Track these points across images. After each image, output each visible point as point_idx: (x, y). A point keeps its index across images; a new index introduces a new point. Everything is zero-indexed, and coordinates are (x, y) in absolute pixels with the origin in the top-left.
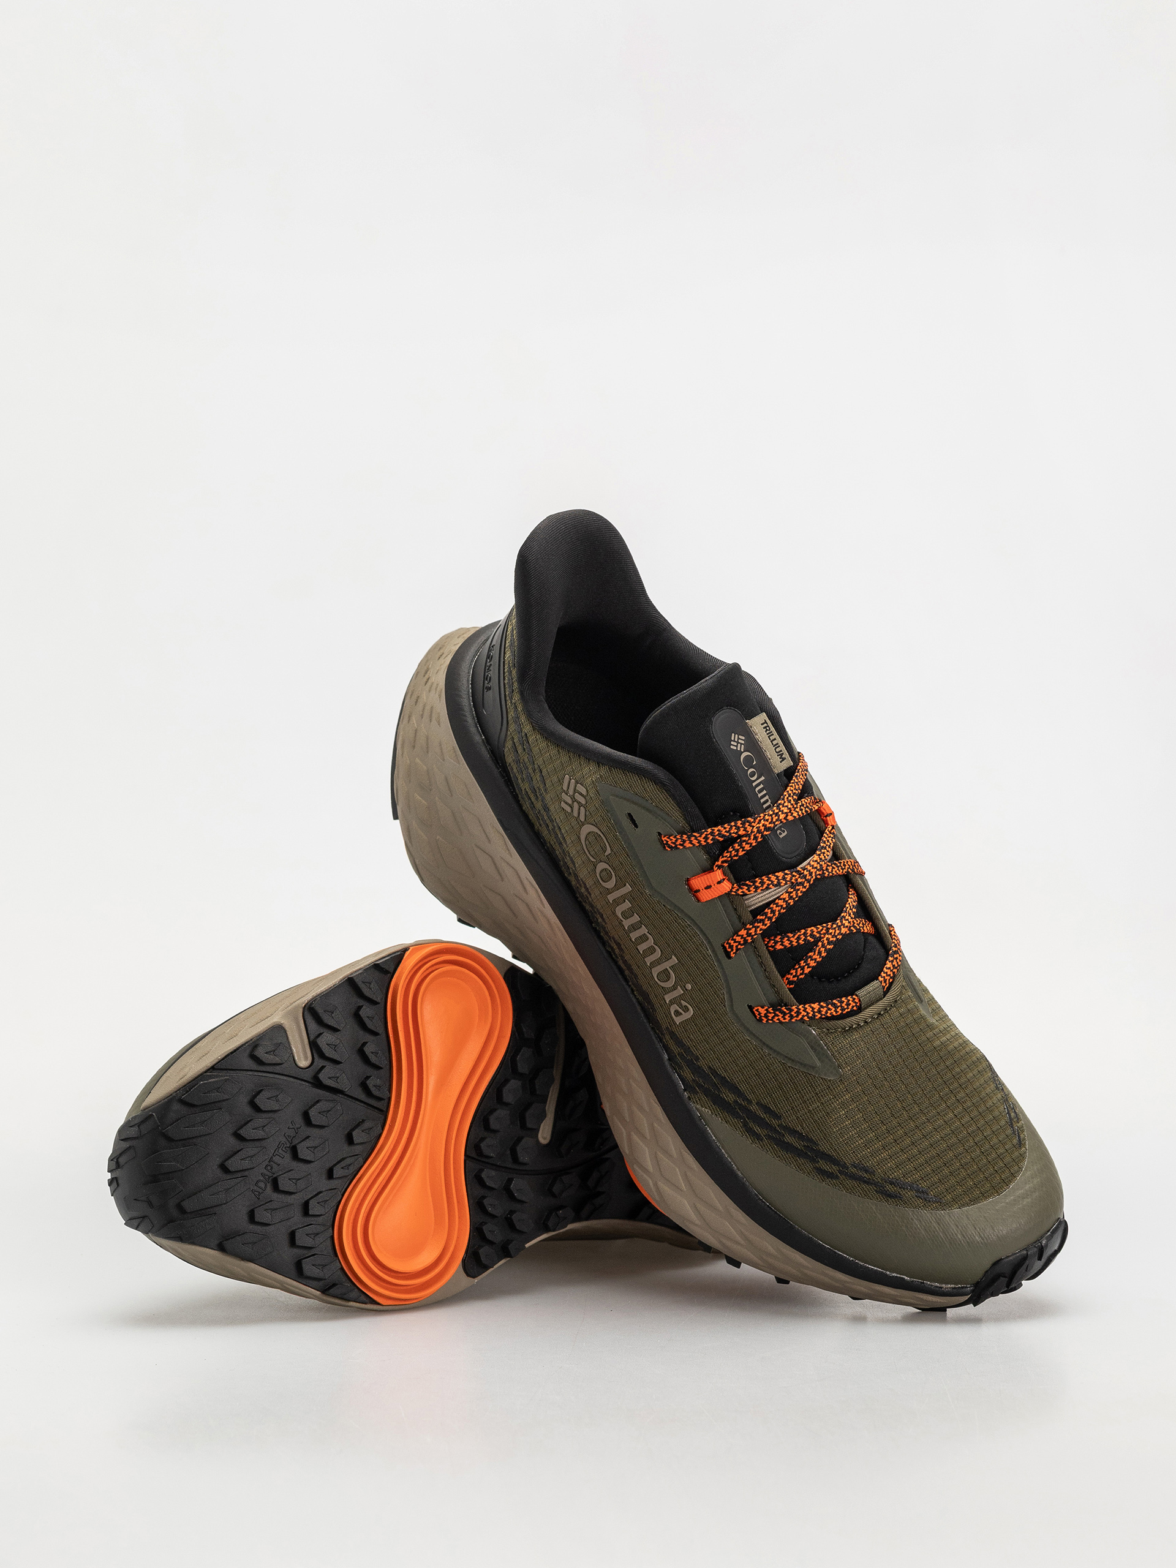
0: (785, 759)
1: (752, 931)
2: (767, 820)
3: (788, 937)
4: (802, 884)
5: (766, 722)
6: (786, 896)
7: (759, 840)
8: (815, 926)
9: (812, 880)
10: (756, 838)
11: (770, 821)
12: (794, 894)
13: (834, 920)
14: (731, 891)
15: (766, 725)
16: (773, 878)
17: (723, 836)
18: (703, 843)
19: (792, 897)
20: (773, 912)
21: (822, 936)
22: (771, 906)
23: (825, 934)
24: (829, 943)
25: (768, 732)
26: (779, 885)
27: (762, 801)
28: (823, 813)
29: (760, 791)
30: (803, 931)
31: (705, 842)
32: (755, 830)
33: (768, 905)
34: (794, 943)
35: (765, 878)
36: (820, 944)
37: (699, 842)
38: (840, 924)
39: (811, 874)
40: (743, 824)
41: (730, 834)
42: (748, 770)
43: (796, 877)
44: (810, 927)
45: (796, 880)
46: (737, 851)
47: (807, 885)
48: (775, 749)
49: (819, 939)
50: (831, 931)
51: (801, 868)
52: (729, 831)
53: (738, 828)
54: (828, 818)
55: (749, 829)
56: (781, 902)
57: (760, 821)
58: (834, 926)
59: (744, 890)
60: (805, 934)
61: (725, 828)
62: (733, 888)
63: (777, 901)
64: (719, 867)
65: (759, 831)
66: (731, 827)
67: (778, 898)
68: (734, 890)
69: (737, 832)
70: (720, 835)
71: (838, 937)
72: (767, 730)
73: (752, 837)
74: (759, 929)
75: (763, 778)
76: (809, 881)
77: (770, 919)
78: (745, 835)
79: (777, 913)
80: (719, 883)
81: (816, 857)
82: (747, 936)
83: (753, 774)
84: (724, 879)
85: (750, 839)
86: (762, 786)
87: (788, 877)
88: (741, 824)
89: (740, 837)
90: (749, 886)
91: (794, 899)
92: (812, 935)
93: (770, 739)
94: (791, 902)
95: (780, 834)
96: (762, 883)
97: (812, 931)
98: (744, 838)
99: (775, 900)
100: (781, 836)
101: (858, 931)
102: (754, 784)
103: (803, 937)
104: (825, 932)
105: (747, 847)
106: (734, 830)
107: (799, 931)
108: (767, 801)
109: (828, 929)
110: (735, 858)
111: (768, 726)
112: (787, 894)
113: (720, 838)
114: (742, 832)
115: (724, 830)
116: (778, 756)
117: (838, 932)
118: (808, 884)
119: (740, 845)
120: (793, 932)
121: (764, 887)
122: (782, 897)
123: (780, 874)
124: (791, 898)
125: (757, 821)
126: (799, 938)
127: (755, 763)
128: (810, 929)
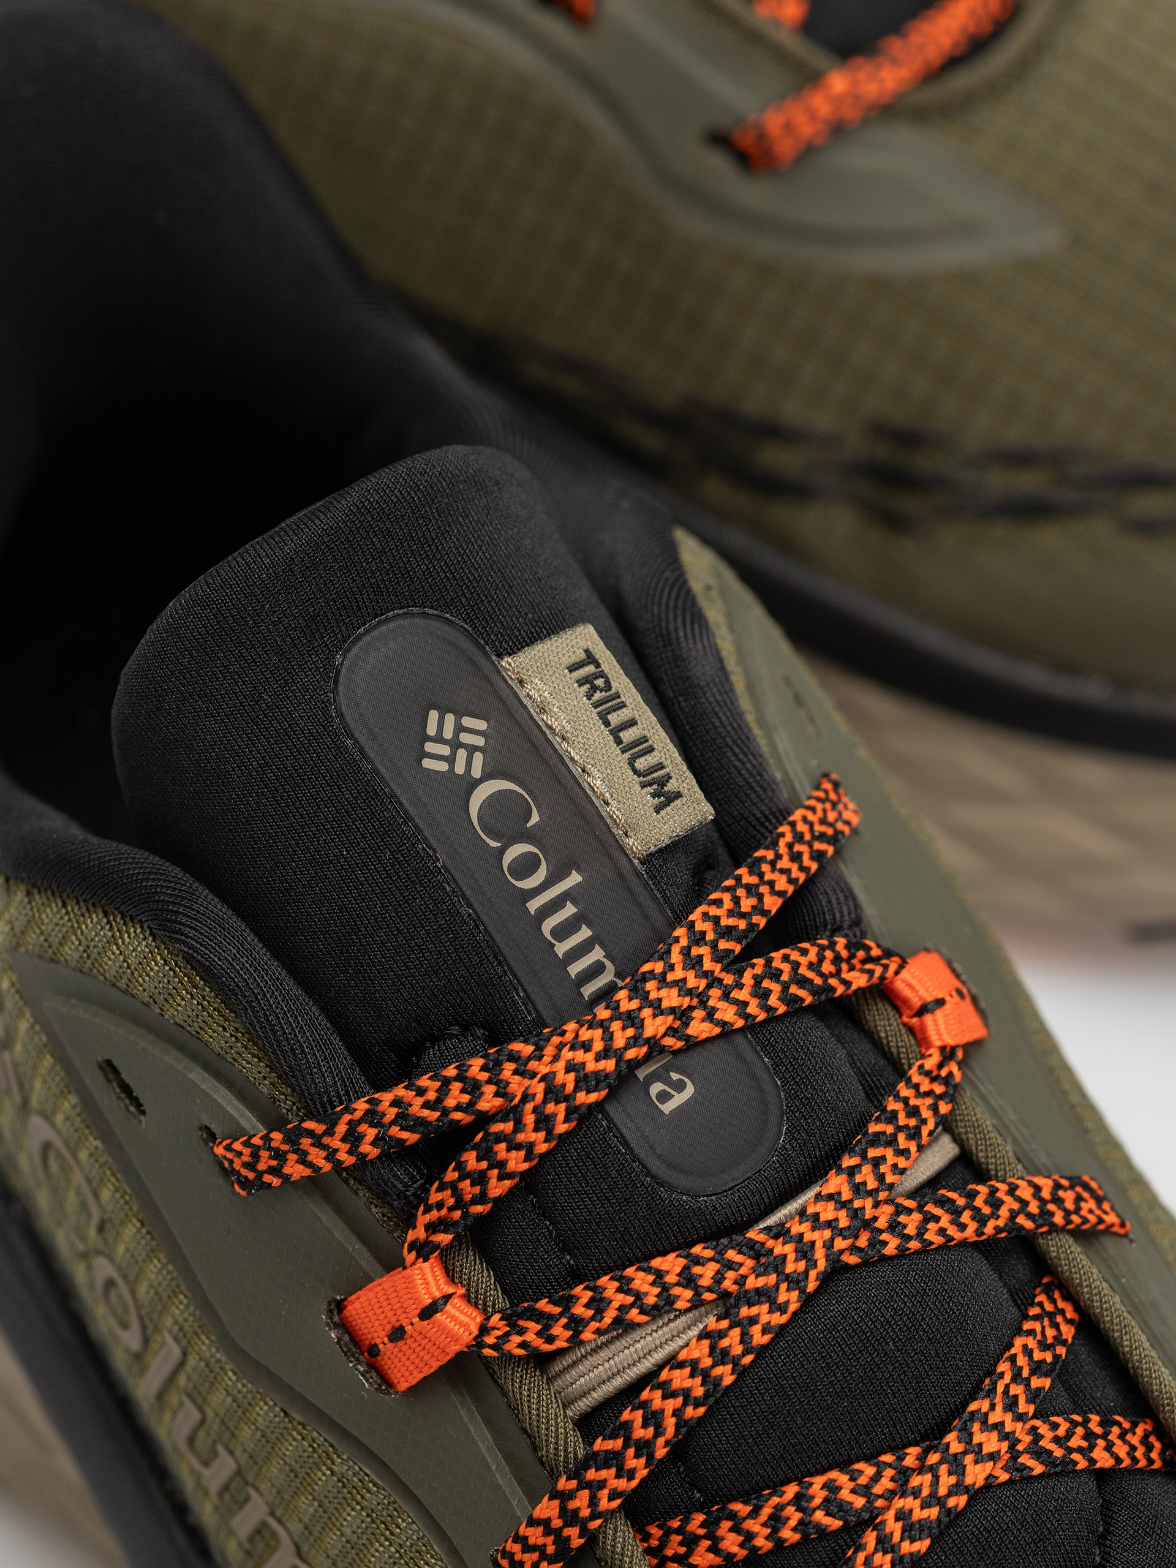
0: (678, 795)
1: (581, 1502)
2: (587, 1047)
3: (732, 1516)
4: (765, 1295)
5: (590, 658)
6: (700, 1351)
7: (561, 1128)
8: (843, 1465)
9: (813, 1274)
10: (544, 1122)
11: (598, 1046)
12: (732, 1341)
13: (931, 1438)
14: (479, 1342)
15: (590, 669)
16: (641, 1281)
17: (418, 1124)
18: (348, 1160)
19: (725, 1353)
20: (653, 1419)
21: (880, 1503)
22: (645, 1395)
23: (889, 1496)
24: (911, 1531)
25: (598, 696)
26: (663, 1308)
27: (574, 969)
28: (906, 1002)
29: (563, 931)
30: (791, 1490)
31: (350, 1152)
32: (539, 1089)
33: (630, 1393)
34: (760, 1542)
35: (608, 1285)
36: (870, 1538)
37: (331, 1154)
38: (956, 1447)
39: (805, 1252)
40: (493, 1067)
41: (445, 1112)
42: (502, 851)
43: (743, 1271)
44: (823, 1471)
45: (741, 1281)
46: (480, 1179)
47: (790, 1297)
48: (631, 763)
49: (870, 1519)
50: (916, 1481)
51: (768, 1229)
52: (439, 1100)
53: (473, 1088)
54: (928, 1018)
55: (517, 1085)
56: (679, 1378)
57: (560, 1047)
58: (933, 1458)
59: (530, 1337)
60: (799, 1500)
61: (421, 1092)
62: (484, 1330)
63: (664, 1375)
64: (423, 1250)
65: (554, 1092)
66: (446, 1082)
67: (672, 1362)
68: (490, 1340)
69: (471, 1104)
70: (403, 1119)
71: (952, 1502)
72: (594, 688)
73: (530, 1119)
74: (605, 1493)
75: (575, 879)
76: (796, 1282)
77: (644, 1448)
78: (502, 1115)
79: (670, 1423)
80: (428, 1313)
81: (836, 1183)
82: (566, 1525)
83: (525, 867)
84: (447, 1298)
85: (519, 1126)
86: (570, 910)
87: (706, 1274)
88: (484, 1068)
89: (484, 1120)
90: (546, 1321)
91: (736, 1362)
92: (832, 1505)
93: (607, 723)
94: (726, 1374)
95: (664, 1097)
96: (598, 1304)
97: (832, 1488)
98: (498, 1127)
99: (660, 1367)
100: (668, 1108)
101: (1061, 1469)
102: (533, 905)
103: (794, 1516)
104: (890, 1485)
105: (516, 1162)
106: (456, 1096)
107: (776, 1487)
108: (597, 969)
109: (903, 1475)
110: (479, 1209)
111: (602, 675)
112: (706, 1343)
113: (405, 1135)
114: (489, 1102)
115: (420, 1101)
116: (643, 786)
117: (947, 1481)
118: (795, 1295)
119: (485, 1154)
120: (753, 1495)
121: (607, 1321)
122: (683, 1356)
123: (671, 1264)
124: (722, 1356)
125: (549, 1051)
126: (776, 1521)
127: (535, 818)
128: (819, 1481)
